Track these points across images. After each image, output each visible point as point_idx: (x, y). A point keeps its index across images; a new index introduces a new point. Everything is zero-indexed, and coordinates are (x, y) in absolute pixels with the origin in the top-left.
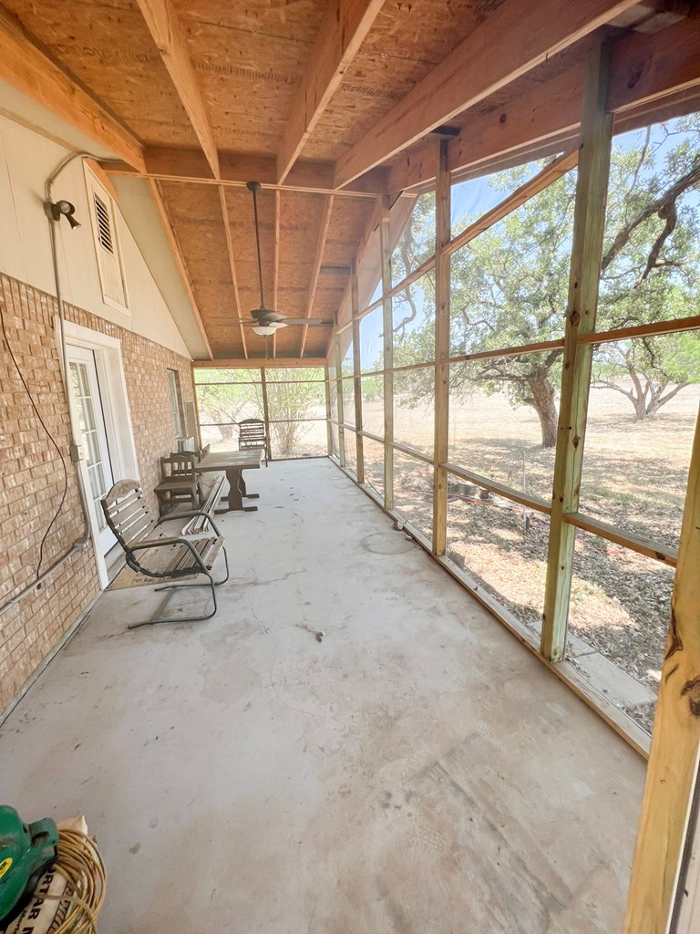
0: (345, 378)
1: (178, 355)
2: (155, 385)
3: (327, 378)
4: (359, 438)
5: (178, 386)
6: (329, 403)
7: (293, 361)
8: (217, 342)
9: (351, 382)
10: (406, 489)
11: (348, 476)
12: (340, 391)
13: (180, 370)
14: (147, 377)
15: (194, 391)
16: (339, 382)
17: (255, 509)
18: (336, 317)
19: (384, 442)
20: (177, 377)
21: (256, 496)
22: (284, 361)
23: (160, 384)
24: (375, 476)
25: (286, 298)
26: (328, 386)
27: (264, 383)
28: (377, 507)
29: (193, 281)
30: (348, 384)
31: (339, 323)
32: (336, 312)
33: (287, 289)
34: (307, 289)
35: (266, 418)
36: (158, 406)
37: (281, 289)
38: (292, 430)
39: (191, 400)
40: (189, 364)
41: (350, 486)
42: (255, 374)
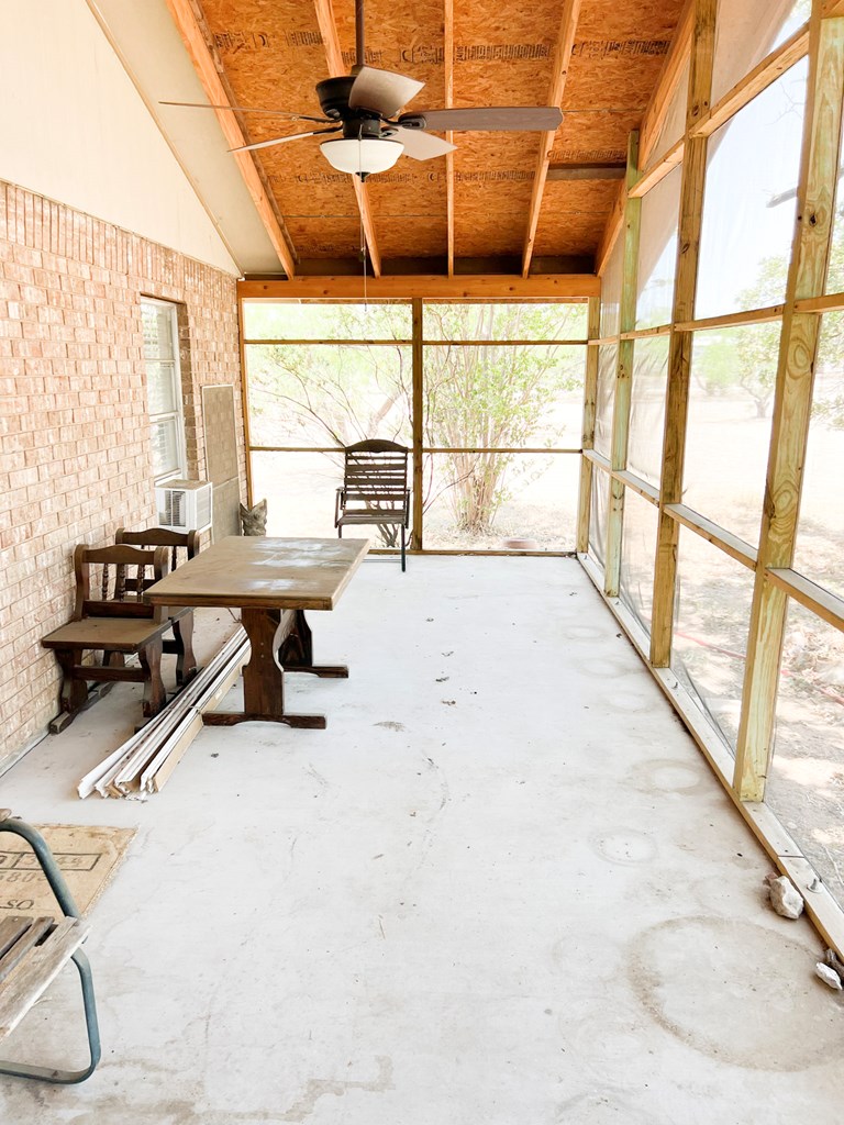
0: (645, 333)
1: (189, 261)
2: (85, 336)
3: (594, 332)
4: (667, 524)
5: (185, 343)
6: (592, 405)
7: (503, 282)
8: (302, 229)
9: (662, 347)
10: (809, 689)
11: (624, 633)
12: (624, 372)
13: (193, 302)
14: (50, 315)
15: (241, 361)
16: (626, 345)
17: (316, 722)
18: (637, 144)
19: (755, 566)
20: (183, 321)
21: (340, 672)
22: (476, 282)
23: (105, 337)
24: (711, 626)
25: (484, 83)
26: (594, 357)
27: (418, 343)
28: (708, 782)
29: (216, 38)
30: (654, 354)
31: (643, 163)
32: (638, 128)
33: (487, 53)
34: (546, 49)
35: (418, 440)
36: (92, 398)
37: (463, 53)
38: (491, 472)
39: (225, 380)
40: (229, 286)
41: (625, 671)
42: (394, 318)
